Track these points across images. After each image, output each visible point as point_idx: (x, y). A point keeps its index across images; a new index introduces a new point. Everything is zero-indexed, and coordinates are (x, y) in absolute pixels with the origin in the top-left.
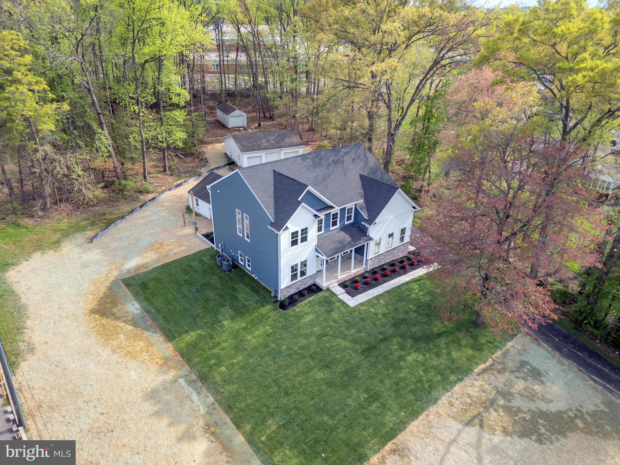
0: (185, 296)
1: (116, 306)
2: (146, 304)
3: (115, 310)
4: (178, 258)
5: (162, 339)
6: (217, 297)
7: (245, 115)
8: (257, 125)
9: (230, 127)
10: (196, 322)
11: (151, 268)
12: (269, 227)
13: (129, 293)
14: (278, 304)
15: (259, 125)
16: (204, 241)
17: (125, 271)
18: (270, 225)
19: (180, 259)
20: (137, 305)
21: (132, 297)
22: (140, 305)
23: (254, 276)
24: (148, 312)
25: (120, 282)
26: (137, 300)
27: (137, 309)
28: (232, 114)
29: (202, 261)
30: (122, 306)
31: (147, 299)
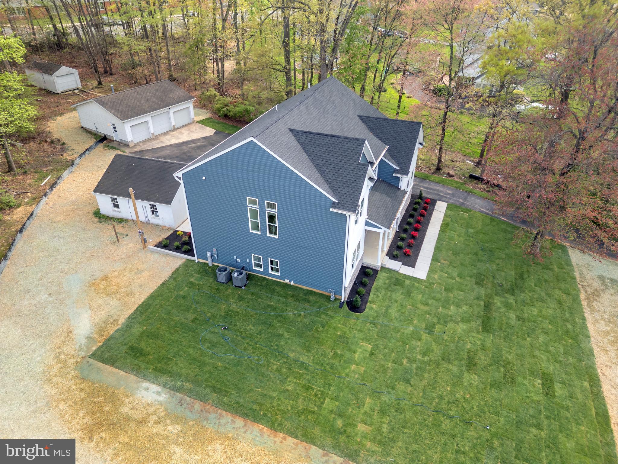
0: (213, 345)
1: (122, 404)
2: (165, 378)
3: (125, 410)
4: (152, 291)
5: (239, 422)
6: (260, 328)
7: (75, 71)
8: (95, 83)
9: (59, 91)
10: (263, 375)
11: (122, 320)
12: (331, 210)
13: (122, 373)
14: (345, 306)
15: (100, 83)
16: (167, 255)
17: (84, 341)
18: (333, 207)
19: (156, 291)
20: (154, 387)
21: (132, 378)
22: (159, 385)
23: (287, 281)
24: (179, 390)
25: (91, 361)
26: (146, 378)
27: (158, 393)
28: (57, 73)
29: (192, 283)
30: (131, 398)
31: (161, 371)
